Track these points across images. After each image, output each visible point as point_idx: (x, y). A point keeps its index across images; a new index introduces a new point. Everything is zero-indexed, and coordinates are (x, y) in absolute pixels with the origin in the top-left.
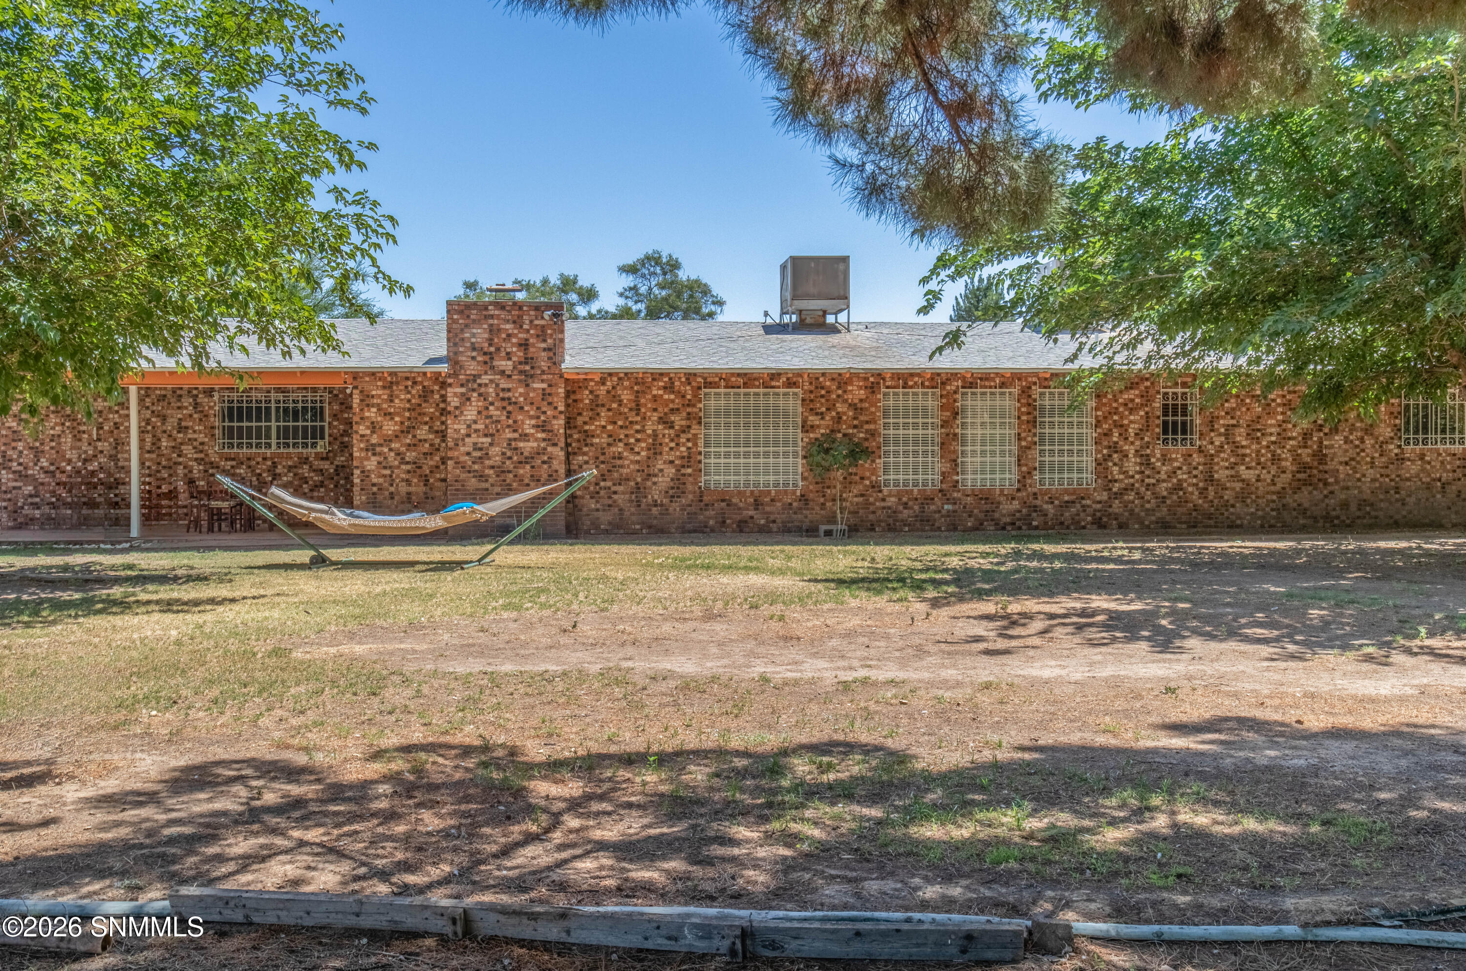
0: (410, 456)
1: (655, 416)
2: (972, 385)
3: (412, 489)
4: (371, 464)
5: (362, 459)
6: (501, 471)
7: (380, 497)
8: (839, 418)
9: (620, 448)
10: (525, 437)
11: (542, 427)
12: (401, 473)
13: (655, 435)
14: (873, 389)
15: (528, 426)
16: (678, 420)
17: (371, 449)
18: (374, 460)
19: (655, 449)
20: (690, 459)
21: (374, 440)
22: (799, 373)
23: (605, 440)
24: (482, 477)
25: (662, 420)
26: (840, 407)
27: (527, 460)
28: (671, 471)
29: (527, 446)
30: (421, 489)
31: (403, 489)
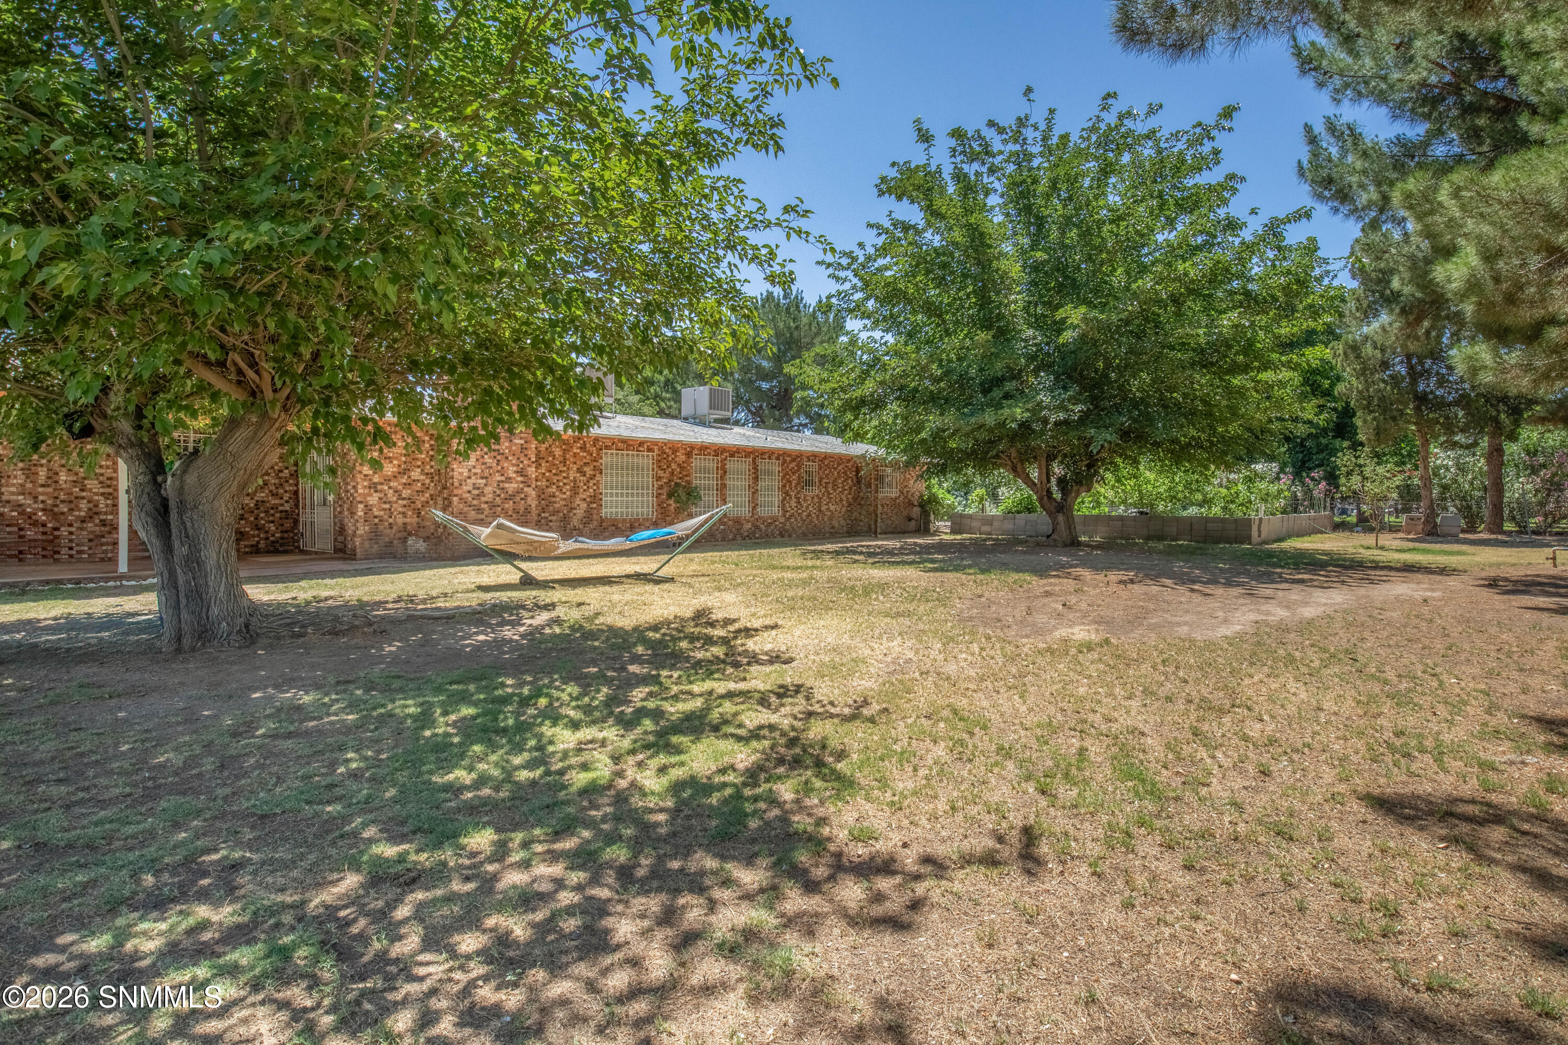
0: (406, 493)
1: (575, 467)
2: (732, 456)
3: (408, 520)
4: (373, 499)
5: (365, 495)
6: (492, 506)
7: (381, 527)
8: (672, 473)
9: (553, 489)
10: (509, 480)
11: (521, 473)
12: (398, 507)
13: (575, 481)
14: (689, 455)
15: (511, 472)
16: (588, 470)
17: (373, 487)
18: (376, 496)
19: (575, 491)
20: (596, 498)
21: (376, 479)
22: (655, 443)
23: (545, 483)
24: (479, 510)
25: (580, 471)
26: (674, 466)
27: (511, 497)
28: (584, 506)
29: (511, 487)
30: (415, 520)
31: (400, 520)
